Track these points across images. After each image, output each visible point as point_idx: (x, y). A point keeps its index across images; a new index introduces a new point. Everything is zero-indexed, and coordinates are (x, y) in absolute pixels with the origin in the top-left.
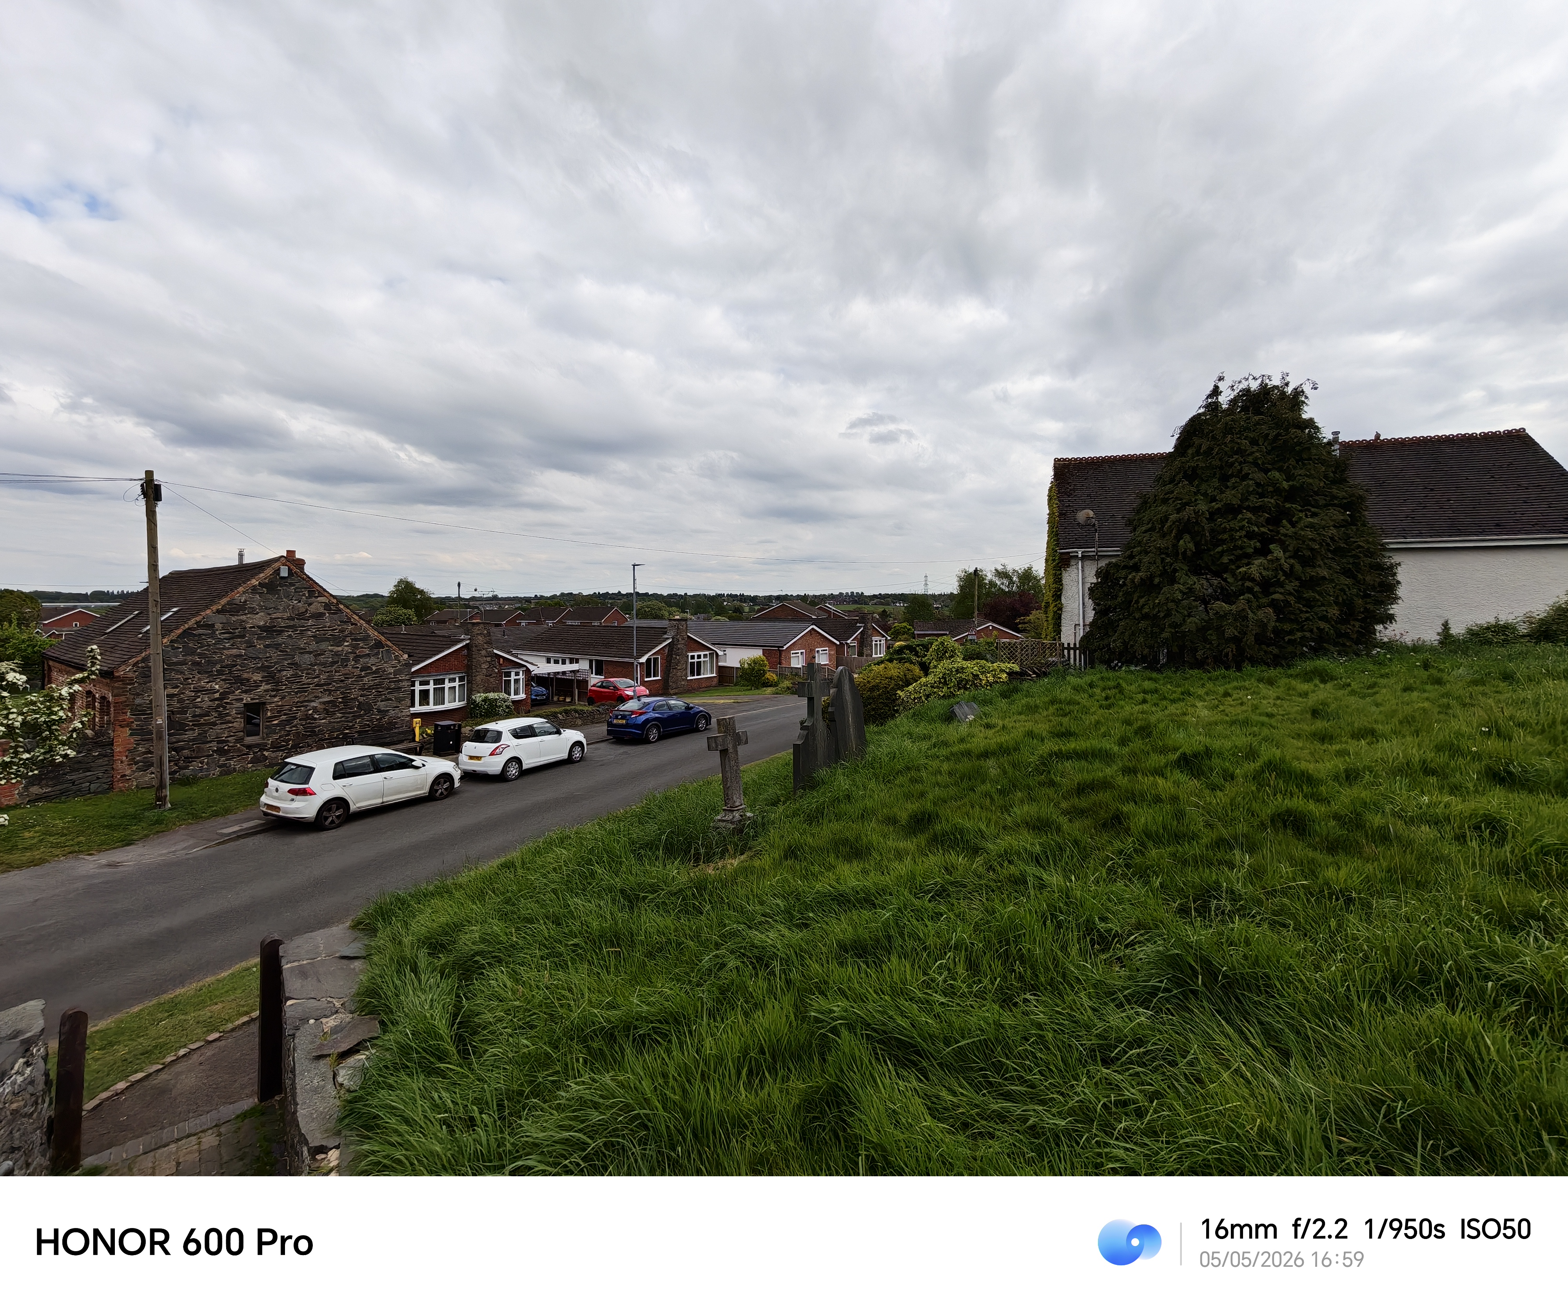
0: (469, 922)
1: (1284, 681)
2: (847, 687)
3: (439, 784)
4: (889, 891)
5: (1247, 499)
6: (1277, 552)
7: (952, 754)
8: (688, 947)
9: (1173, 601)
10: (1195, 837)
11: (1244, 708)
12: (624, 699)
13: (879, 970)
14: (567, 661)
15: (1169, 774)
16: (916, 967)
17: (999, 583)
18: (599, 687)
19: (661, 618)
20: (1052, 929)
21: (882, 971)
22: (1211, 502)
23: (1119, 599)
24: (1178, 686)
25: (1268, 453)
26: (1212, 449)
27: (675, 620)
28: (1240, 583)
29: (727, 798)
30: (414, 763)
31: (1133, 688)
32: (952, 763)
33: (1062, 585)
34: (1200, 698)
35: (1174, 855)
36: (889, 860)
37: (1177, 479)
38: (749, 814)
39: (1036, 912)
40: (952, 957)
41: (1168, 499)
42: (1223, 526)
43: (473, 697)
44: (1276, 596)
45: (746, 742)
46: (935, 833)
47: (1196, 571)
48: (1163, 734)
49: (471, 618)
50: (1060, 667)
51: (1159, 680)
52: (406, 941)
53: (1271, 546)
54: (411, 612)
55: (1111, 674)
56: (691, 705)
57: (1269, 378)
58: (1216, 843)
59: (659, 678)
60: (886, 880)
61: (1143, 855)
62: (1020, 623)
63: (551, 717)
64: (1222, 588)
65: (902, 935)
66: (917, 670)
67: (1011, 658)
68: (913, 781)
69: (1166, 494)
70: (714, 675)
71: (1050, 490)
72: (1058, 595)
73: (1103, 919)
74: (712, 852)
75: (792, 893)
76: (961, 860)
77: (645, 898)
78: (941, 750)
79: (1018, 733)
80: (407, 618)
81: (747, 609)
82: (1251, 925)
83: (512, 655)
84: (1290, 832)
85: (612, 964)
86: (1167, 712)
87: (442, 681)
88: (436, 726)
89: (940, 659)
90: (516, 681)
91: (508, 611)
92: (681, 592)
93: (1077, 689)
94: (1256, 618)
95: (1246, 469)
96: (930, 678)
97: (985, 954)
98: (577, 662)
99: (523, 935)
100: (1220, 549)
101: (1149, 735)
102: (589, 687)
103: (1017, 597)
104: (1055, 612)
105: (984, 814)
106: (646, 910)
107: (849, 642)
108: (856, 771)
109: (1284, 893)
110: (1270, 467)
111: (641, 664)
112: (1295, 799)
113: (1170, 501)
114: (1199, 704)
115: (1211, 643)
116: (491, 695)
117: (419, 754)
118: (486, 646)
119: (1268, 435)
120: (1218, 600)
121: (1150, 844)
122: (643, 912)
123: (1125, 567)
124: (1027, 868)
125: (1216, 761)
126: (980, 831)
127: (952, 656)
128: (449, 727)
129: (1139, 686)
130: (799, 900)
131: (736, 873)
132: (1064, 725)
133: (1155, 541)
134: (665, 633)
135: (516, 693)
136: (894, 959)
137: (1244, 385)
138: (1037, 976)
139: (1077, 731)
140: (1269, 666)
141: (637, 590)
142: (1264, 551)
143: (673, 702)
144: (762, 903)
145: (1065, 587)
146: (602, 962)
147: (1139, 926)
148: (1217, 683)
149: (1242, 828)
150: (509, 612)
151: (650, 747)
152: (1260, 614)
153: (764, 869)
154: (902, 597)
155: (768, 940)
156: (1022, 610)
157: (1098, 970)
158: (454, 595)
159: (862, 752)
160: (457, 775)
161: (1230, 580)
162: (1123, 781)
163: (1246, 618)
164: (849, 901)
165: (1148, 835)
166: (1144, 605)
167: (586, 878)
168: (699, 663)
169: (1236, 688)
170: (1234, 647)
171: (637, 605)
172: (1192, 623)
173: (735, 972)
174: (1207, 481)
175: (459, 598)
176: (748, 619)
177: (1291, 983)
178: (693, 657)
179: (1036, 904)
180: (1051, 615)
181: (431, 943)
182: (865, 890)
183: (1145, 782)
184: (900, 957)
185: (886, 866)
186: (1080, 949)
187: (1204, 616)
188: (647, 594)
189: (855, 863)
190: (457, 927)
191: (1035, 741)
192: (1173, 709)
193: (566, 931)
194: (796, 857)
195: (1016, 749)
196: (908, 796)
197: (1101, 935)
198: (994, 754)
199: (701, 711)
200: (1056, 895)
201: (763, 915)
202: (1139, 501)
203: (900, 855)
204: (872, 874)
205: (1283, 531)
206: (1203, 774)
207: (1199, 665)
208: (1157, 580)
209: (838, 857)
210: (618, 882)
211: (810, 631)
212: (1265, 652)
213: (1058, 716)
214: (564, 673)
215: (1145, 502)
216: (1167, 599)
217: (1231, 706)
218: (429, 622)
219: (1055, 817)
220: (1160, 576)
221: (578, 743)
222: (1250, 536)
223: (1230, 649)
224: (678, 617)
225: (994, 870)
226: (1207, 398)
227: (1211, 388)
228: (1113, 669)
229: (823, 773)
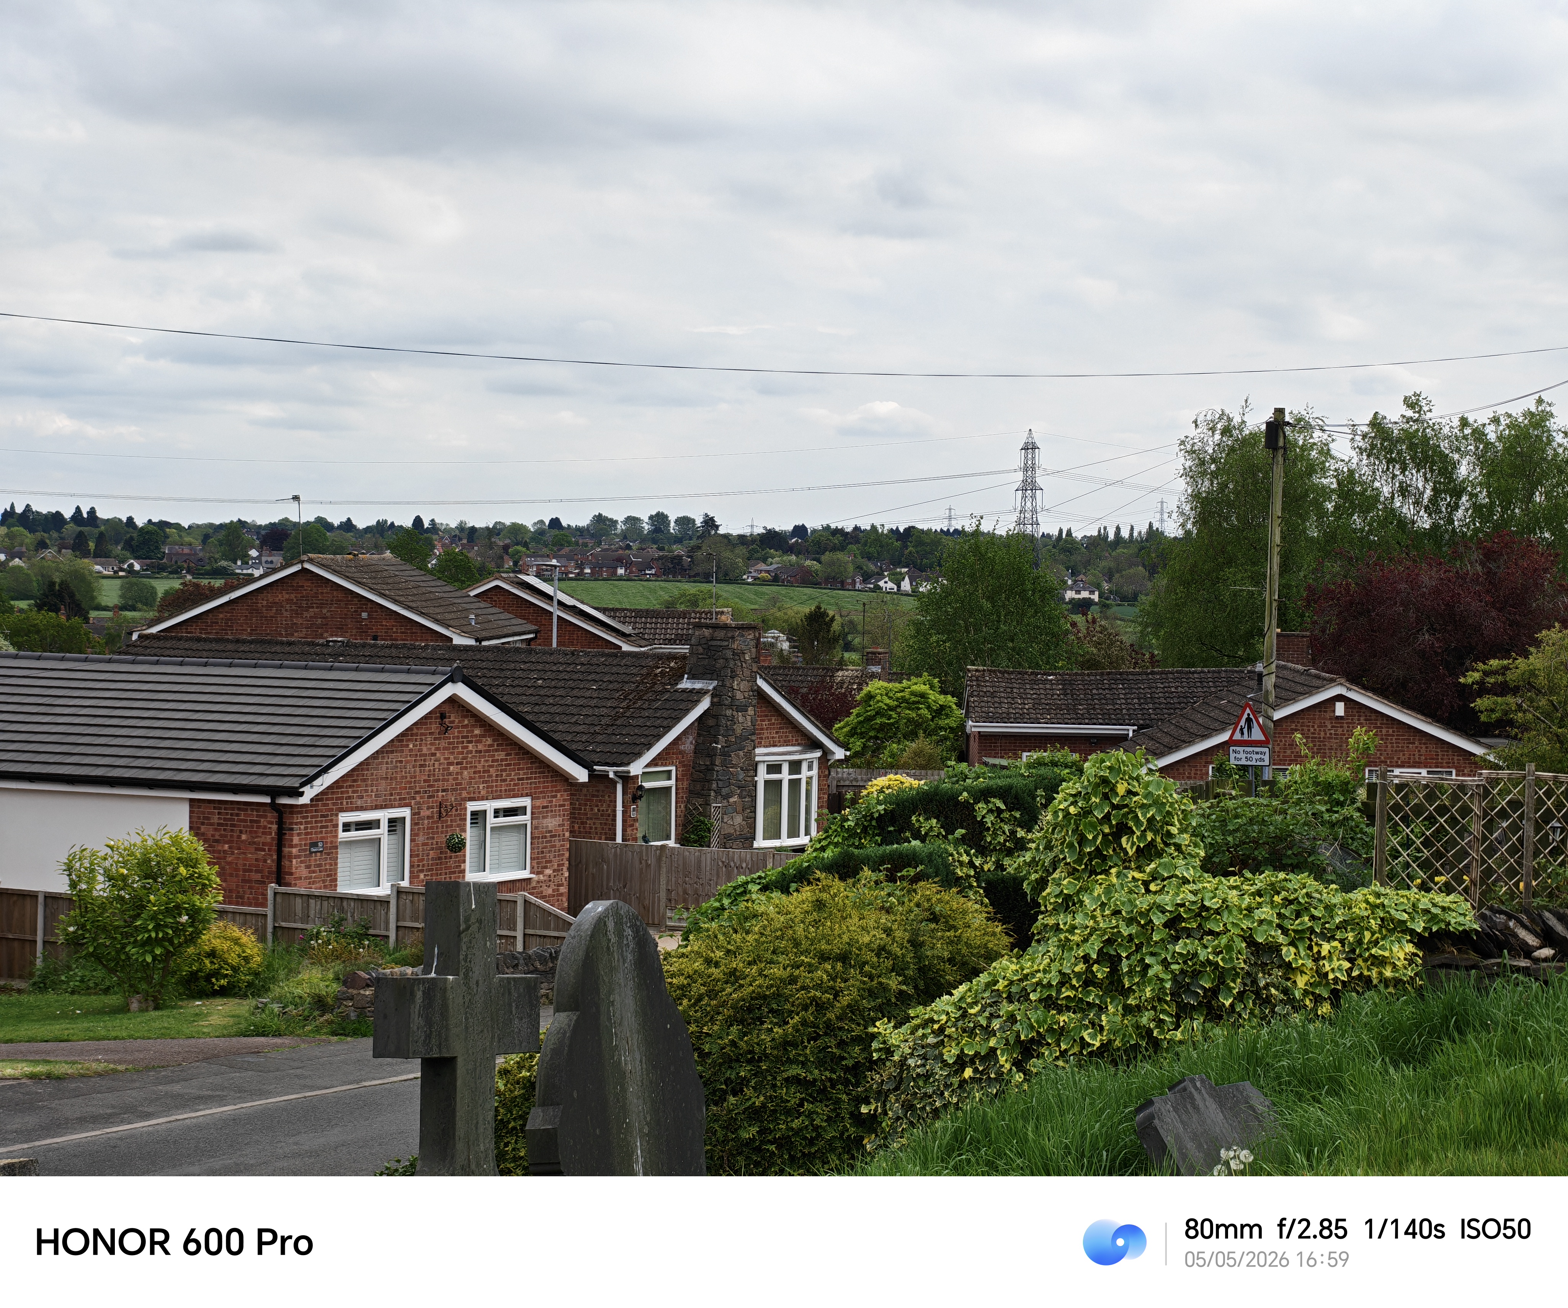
17: (1385, 490)
62: (1483, 690)
66: (974, 916)
67: (1440, 860)
81: (110, 592)
89: (1091, 865)
96: (1042, 961)
107: (636, 768)
211: (439, 713)
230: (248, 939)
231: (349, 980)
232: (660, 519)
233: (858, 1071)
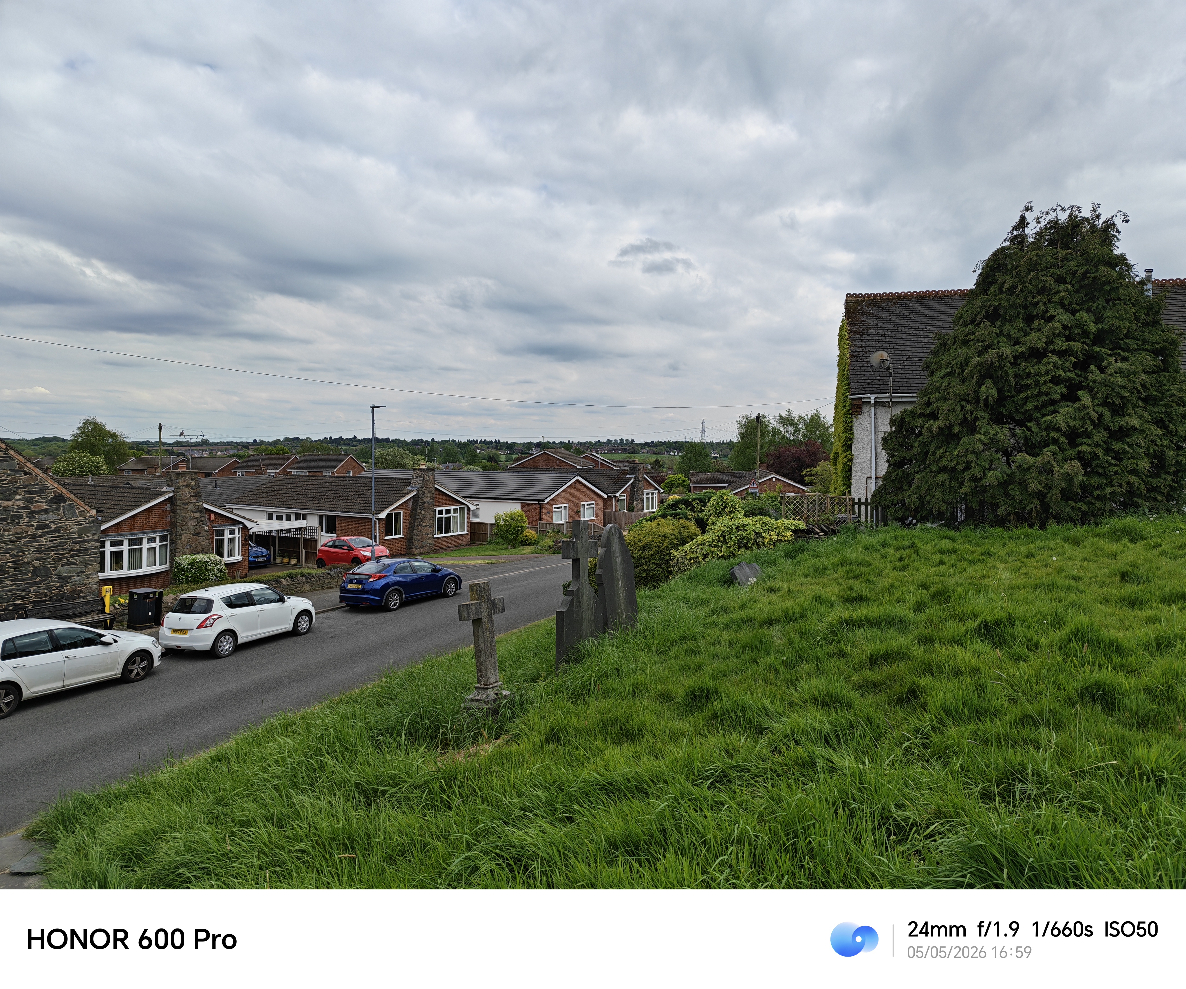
0: (171, 828)
1: (1092, 540)
2: (616, 546)
3: (134, 663)
4: (663, 778)
5: (1052, 342)
6: (1085, 399)
7: (732, 621)
8: (434, 848)
9: (974, 452)
10: (996, 713)
11: (1048, 570)
12: (358, 561)
13: (653, 869)
14: (293, 517)
15: (968, 643)
16: (695, 863)
17: (783, 431)
18: (331, 547)
19: (404, 467)
20: (844, 818)
21: (656, 870)
22: (1014, 345)
23: (915, 450)
24: (977, 545)
25: (1077, 292)
26: (1016, 287)
27: (420, 470)
28: (1045, 433)
29: (481, 675)
30: (103, 639)
31: (929, 547)
32: (732, 632)
33: (852, 434)
34: (1001, 559)
35: (975, 733)
36: (663, 742)
37: (978, 318)
38: (505, 692)
39: (827, 801)
40: (734, 852)
41: (969, 341)
42: (1027, 370)
43: (178, 560)
44: (1084, 448)
45: (503, 610)
46: (714, 711)
47: (998, 420)
48: (962, 599)
49: (176, 466)
50: (850, 524)
51: (957, 539)
52: (95, 852)
53: (1080, 393)
54: (99, 459)
55: (905, 532)
56: (439, 567)
57: (1079, 209)
58: (1020, 720)
59: (401, 536)
60: (661, 765)
61: (942, 734)
62: (806, 475)
63: (273, 583)
64: (1026, 439)
65: (678, 828)
66: (693, 526)
67: (797, 513)
68: (690, 652)
69: (966, 336)
70: (466, 532)
71: (841, 328)
72: (848, 446)
73: (900, 806)
74: (463, 736)
75: (554, 782)
76: (742, 741)
77: (384, 793)
78: (720, 617)
79: (805, 598)
80: (95, 466)
81: (503, 458)
82: (1058, 811)
83: (226, 510)
84: (1098, 707)
85: (345, 871)
86: (966, 574)
87: (139, 541)
88: (132, 594)
89: (719, 515)
90: (231, 541)
91: (219, 458)
92: (428, 438)
93: (868, 549)
94: (1062, 471)
95: (1051, 311)
96: (708, 537)
97: (771, 847)
98: (304, 518)
99: (238, 841)
100: (1023, 395)
101: (947, 599)
102: (319, 547)
103: (803, 447)
104: (845, 464)
105: (768, 689)
106: (385, 806)
107: (617, 495)
108: (626, 642)
109: (1092, 774)
110: (1078, 307)
111: (380, 520)
112: (1104, 670)
113: (971, 343)
114: (1001, 566)
115: (1013, 499)
116: (200, 557)
117: (110, 628)
118: (193, 500)
119: (1076, 272)
120: (1021, 451)
121: (949, 722)
122: (382, 809)
123: (922, 415)
124: (816, 750)
125: (1019, 629)
126: (764, 708)
127: (731, 512)
128: (146, 595)
129: (936, 545)
130: (562, 790)
131: (491, 760)
132: (855, 589)
133: (954, 386)
134: (409, 484)
135: (230, 554)
136: (670, 856)
137: (1051, 217)
138: (828, 872)
139: (869, 595)
140: (1075, 524)
141: (376, 435)
142: (1071, 397)
143: (417, 564)
144: (520, 795)
145: (856, 436)
146: (333, 870)
147: (938, 814)
148: (1019, 542)
149: (1047, 703)
150: (222, 460)
151: (389, 615)
152: (1067, 467)
153: (523, 756)
154: (676, 446)
155: (527, 838)
156: (808, 461)
157: (895, 864)
158: (155, 439)
159: (632, 621)
160: (156, 652)
161: (1035, 429)
162: (919, 651)
163: (1051, 472)
164: (619, 790)
165: (947, 712)
166: (941, 457)
167: (315, 771)
168: (448, 519)
169: (1039, 548)
170: (1038, 502)
171: (376, 452)
172: (993, 477)
173: (489, 876)
174: (1010, 321)
175: (161, 443)
176: (505, 469)
177: (1101, 874)
178: (441, 512)
179: (826, 789)
180: (840, 466)
181: (124, 855)
182: (638, 777)
183: (942, 652)
184: (676, 853)
185: (661, 750)
186: (875, 840)
187: (1006, 468)
188: (387, 440)
189: (625, 747)
190: (157, 834)
191: (823, 606)
192: (973, 571)
193: (290, 835)
194: (559, 741)
195: (803, 616)
196: (684, 670)
197: (897, 825)
198: (778, 621)
199: (450, 574)
200: (849, 780)
201: (522, 809)
202: (938, 342)
203: (675, 737)
204: (644, 759)
205: (1091, 377)
206: (1005, 644)
207: (1000, 522)
208: (956, 429)
209: (606, 740)
210: (352, 775)
211: (574, 483)
212: (1073, 508)
213: (848, 578)
214: (288, 531)
215: (944, 344)
216: (967, 450)
217: (1035, 567)
218: (123, 470)
219: (844, 691)
220: (959, 425)
221: (306, 612)
222: (1056, 380)
223: (1034, 505)
224: (424, 467)
225: (779, 752)
226: (1013, 230)
227: (1018, 218)
228: (907, 526)
229: (588, 644)
230: (534, 533)
231: (556, 542)
232: (622, 440)
233: (668, 561)
